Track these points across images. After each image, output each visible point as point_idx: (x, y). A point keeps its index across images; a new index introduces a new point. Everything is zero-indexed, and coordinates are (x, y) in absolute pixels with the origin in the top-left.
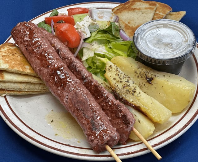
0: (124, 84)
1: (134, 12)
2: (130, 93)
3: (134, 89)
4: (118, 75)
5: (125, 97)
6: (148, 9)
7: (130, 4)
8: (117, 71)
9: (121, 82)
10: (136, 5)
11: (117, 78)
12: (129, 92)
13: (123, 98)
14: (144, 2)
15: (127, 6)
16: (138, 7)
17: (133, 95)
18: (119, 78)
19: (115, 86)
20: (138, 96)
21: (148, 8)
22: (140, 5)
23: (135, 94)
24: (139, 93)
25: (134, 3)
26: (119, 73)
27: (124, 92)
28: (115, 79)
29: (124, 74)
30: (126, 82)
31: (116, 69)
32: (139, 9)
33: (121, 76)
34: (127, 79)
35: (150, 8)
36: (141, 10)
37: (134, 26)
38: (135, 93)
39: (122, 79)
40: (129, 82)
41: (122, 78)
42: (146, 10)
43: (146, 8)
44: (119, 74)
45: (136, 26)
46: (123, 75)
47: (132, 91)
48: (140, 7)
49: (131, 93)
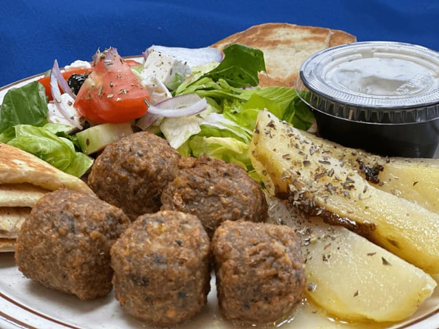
0: (318, 170)
1: (274, 48)
2: (338, 191)
3: (347, 179)
4: (297, 146)
5: (326, 202)
6: (312, 41)
7: (259, 33)
8: (291, 135)
9: (306, 163)
10: (277, 35)
11: (293, 153)
12: (335, 189)
13: (318, 206)
14: (295, 28)
15: (251, 37)
16: (282, 39)
17: (347, 196)
18: (301, 153)
19: (292, 173)
20: (363, 196)
21: (311, 39)
22: (288, 34)
23: (353, 193)
24: (363, 190)
25: (269, 31)
26: (297, 142)
27: (320, 191)
28: (287, 157)
29: (311, 143)
30: (320, 164)
31: (288, 131)
32: (288, 42)
33: (303, 147)
34: (321, 155)
35: (316, 39)
36: (292, 44)
37: (281, 77)
38: (352, 189)
39: (309, 155)
40: (329, 163)
41: (307, 152)
42: (306, 43)
43: (305, 39)
44: (299, 144)
45: (286, 77)
46: (308, 147)
47: (342, 187)
48: (288, 37)
49: (341, 192)
